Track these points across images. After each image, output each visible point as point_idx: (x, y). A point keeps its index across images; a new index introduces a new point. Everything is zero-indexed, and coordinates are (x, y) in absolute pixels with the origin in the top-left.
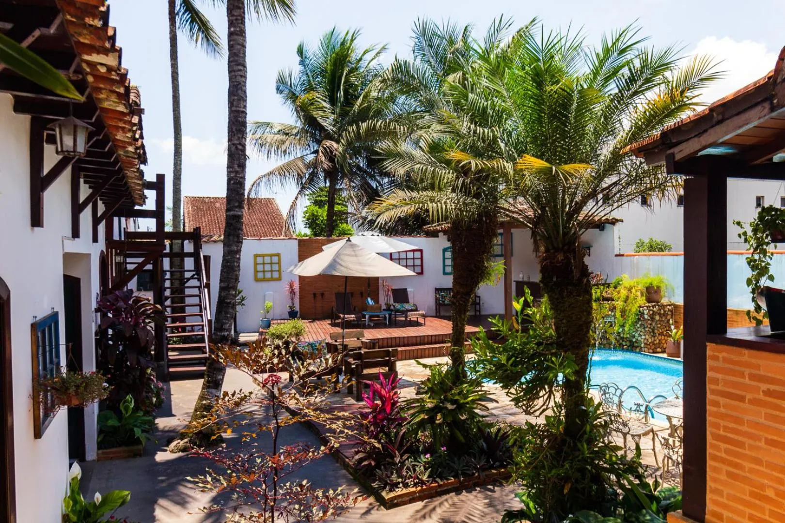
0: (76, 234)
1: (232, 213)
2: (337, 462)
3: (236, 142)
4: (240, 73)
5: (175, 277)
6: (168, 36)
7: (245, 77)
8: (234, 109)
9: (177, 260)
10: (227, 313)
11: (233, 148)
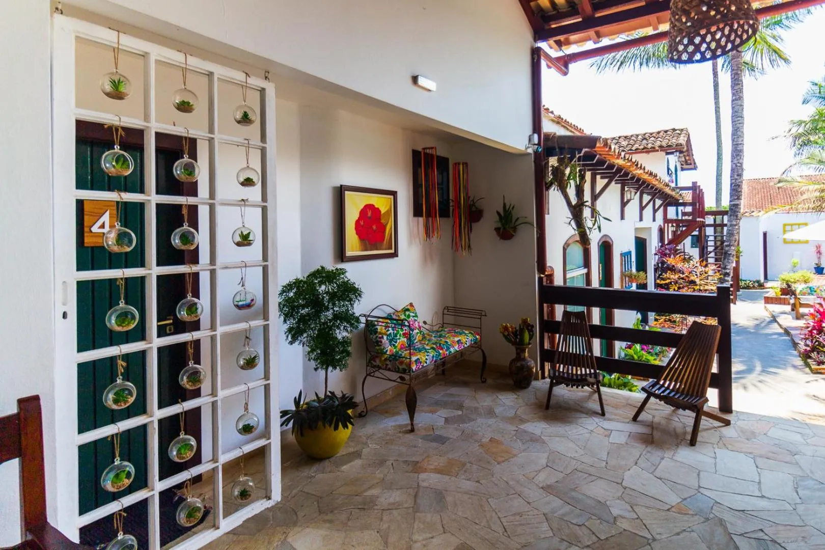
0: (641, 219)
1: (732, 203)
2: (796, 350)
3: (735, 162)
4: (739, 122)
5: (717, 239)
6: (712, 84)
7: (743, 123)
8: (735, 143)
9: (719, 229)
10: (728, 259)
11: (734, 166)
